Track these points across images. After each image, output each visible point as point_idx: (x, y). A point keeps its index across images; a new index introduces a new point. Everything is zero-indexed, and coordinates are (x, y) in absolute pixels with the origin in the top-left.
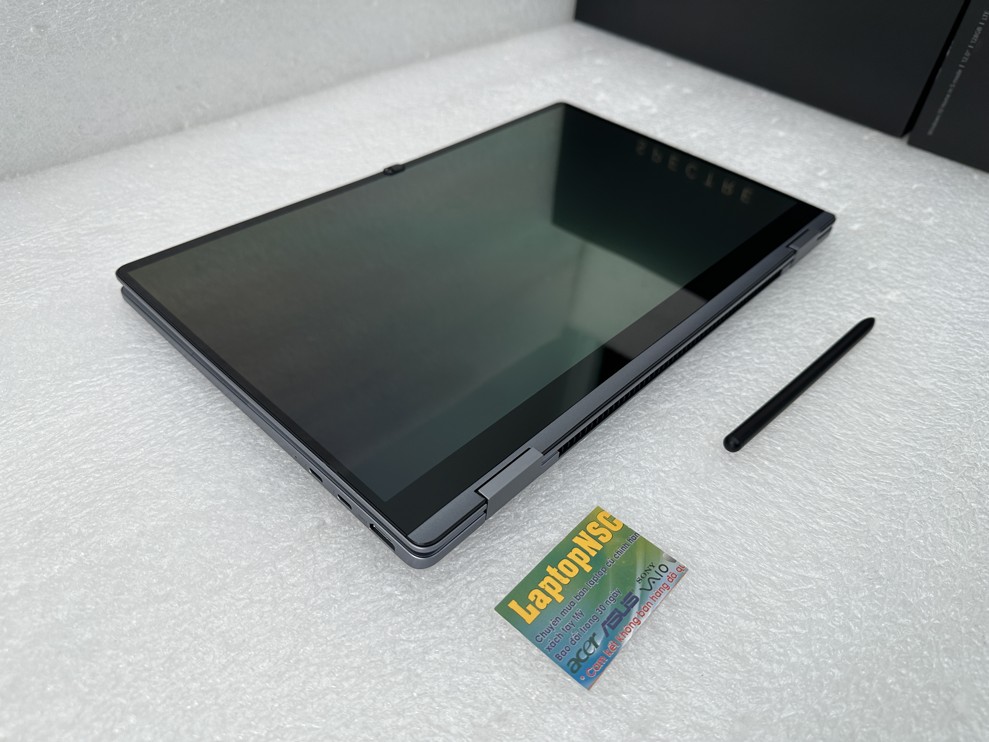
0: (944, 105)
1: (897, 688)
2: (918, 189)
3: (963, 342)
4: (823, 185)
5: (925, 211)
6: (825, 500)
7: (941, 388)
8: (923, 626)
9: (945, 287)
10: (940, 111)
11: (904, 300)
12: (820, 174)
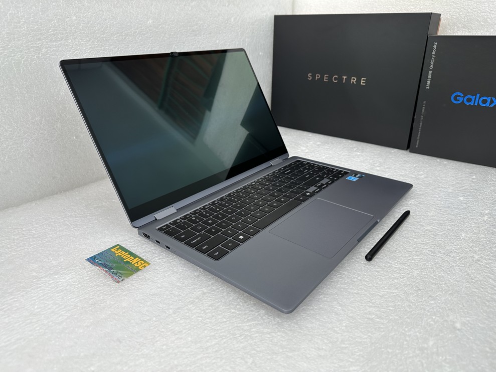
0: (419, 136)
1: (432, 322)
2: (416, 166)
3: (441, 213)
4: (378, 168)
5: (420, 173)
6: (395, 268)
7: (434, 229)
8: (439, 303)
9: (431, 197)
10: (418, 138)
11: (416, 203)
12: (376, 165)
